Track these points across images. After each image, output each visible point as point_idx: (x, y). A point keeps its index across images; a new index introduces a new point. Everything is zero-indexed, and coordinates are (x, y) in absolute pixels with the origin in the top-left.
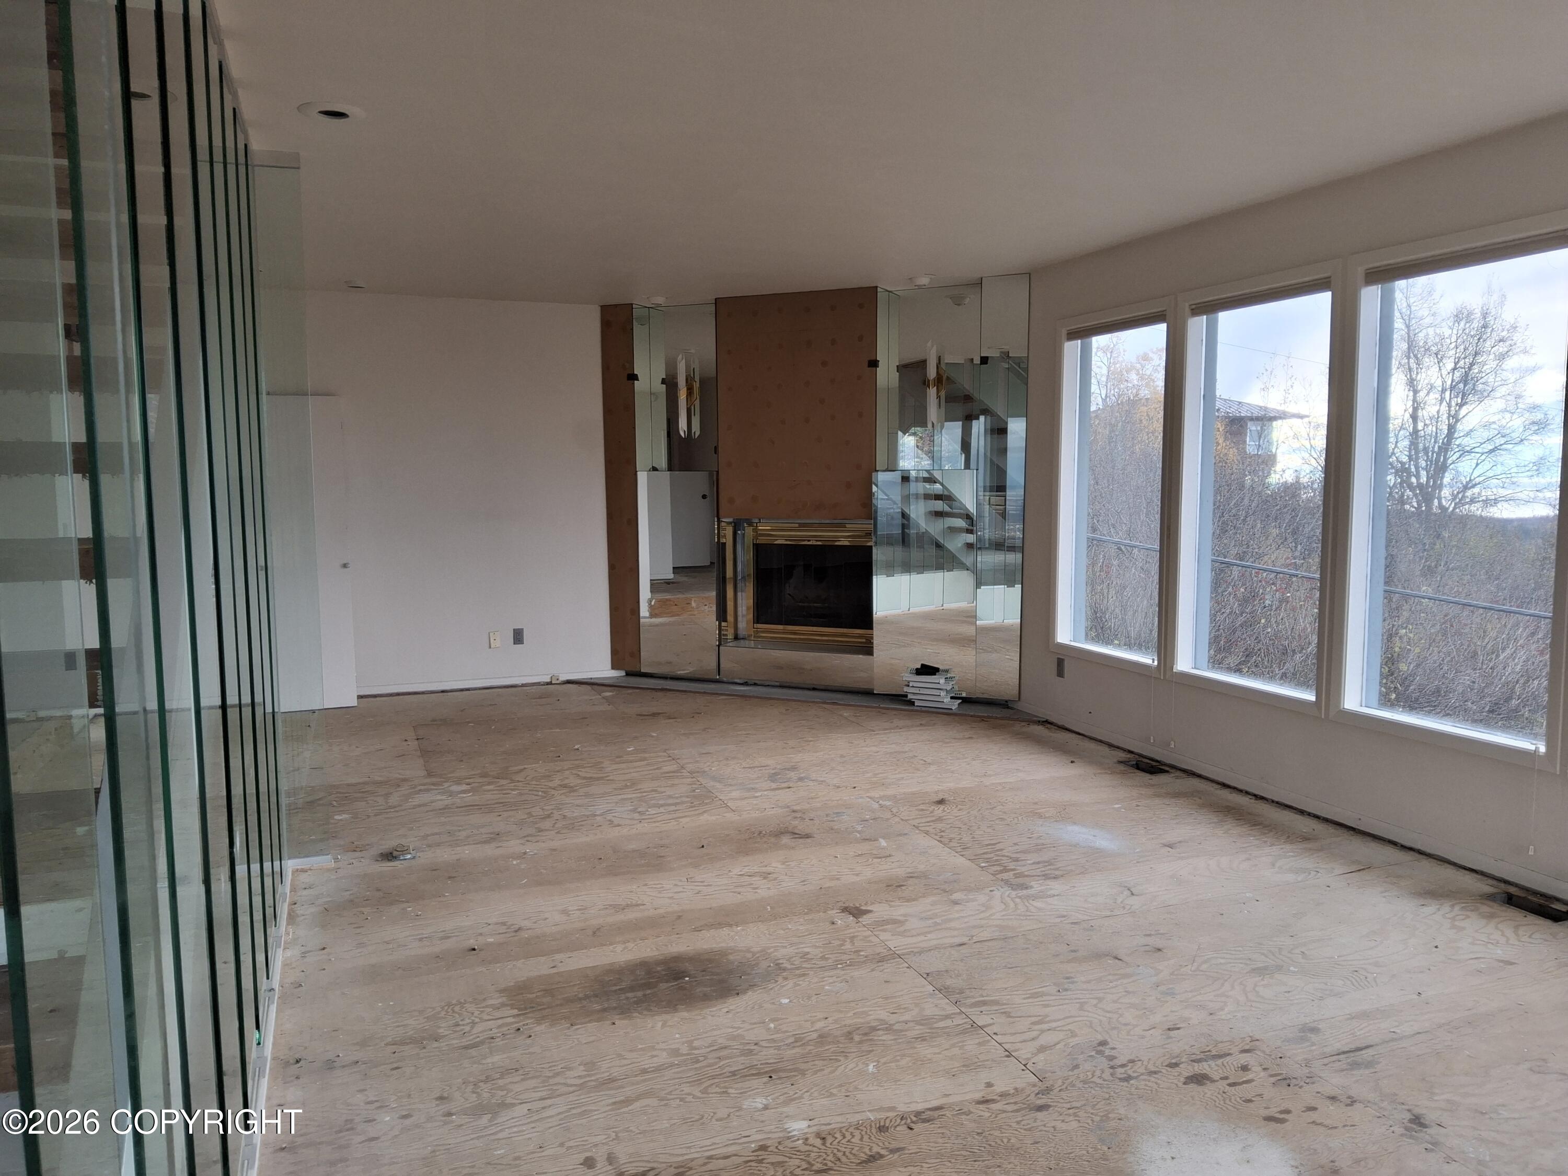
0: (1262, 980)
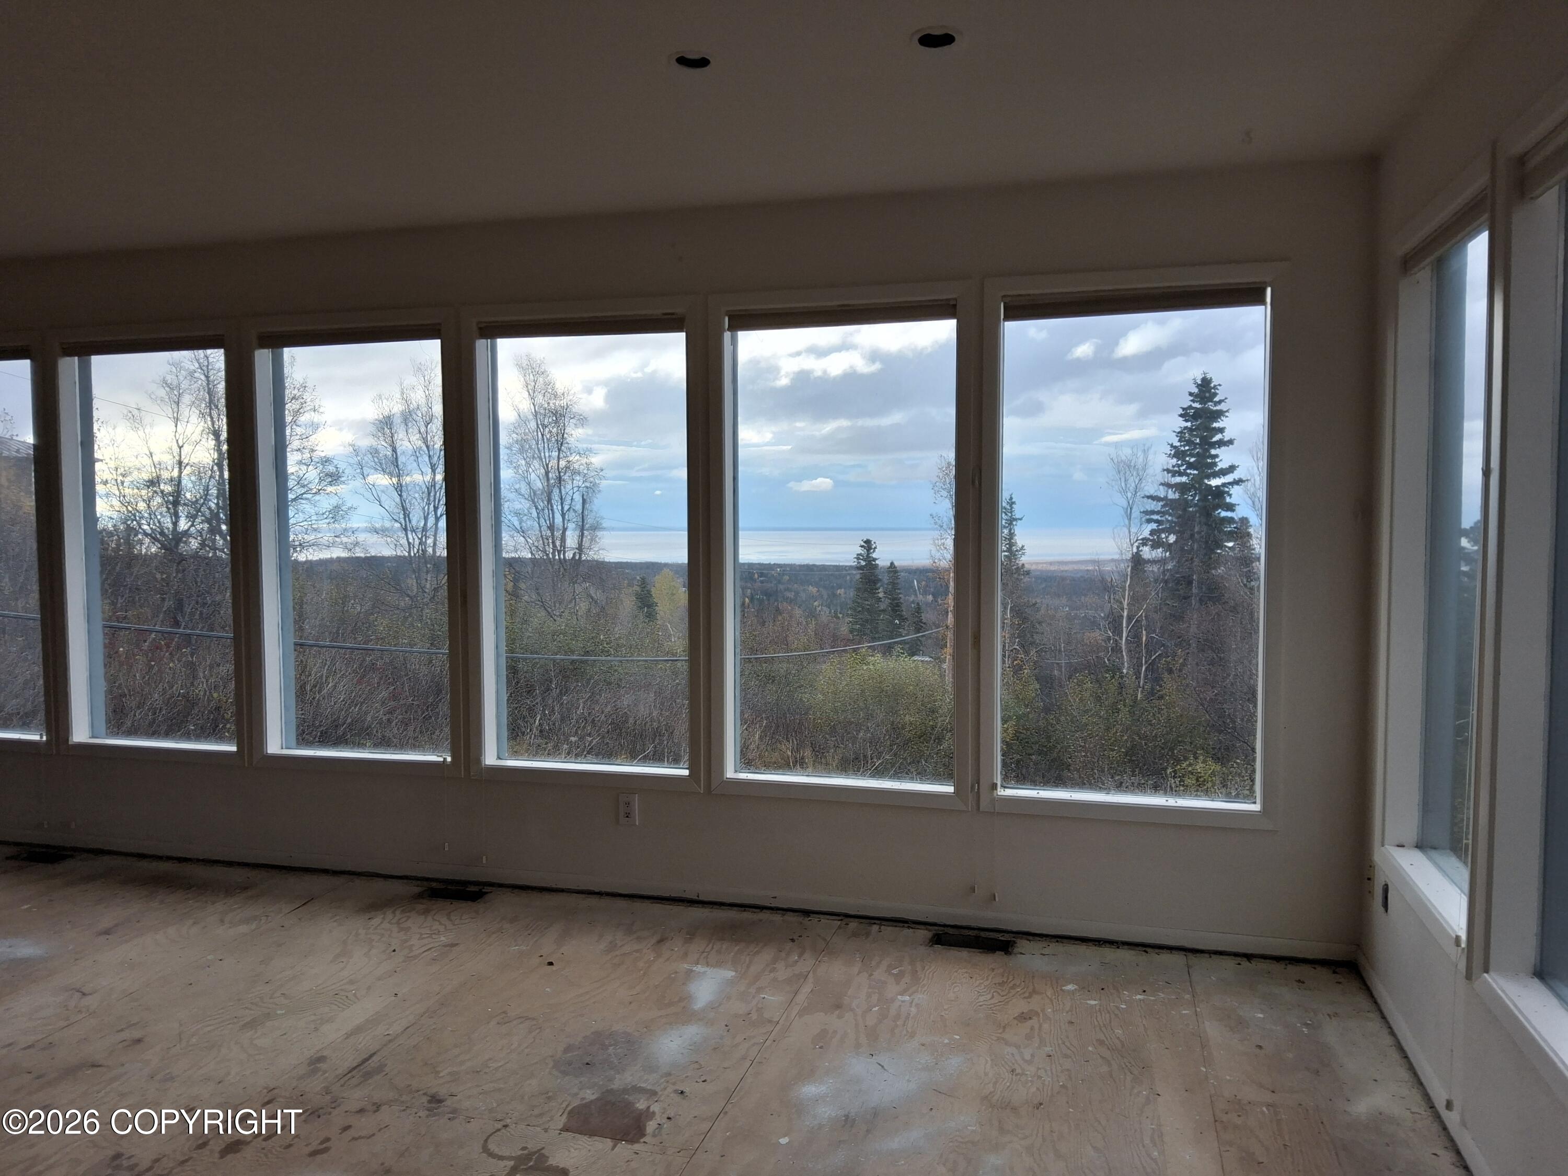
0: (256, 1032)
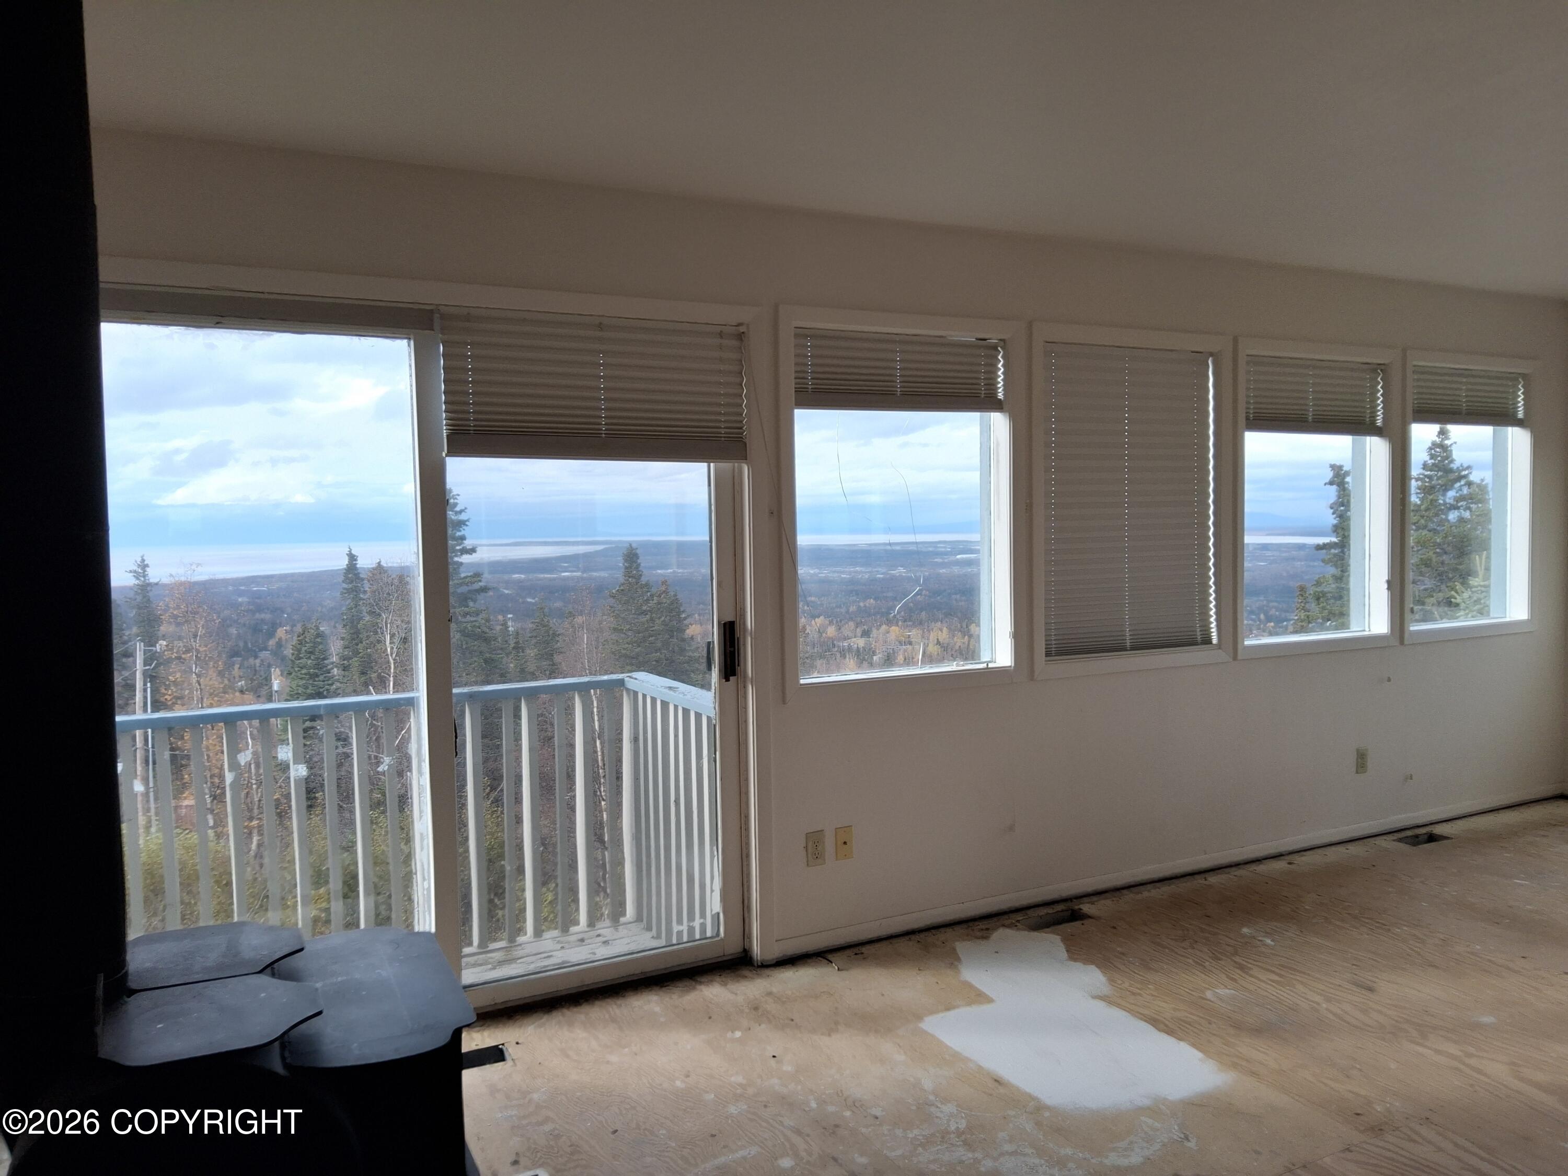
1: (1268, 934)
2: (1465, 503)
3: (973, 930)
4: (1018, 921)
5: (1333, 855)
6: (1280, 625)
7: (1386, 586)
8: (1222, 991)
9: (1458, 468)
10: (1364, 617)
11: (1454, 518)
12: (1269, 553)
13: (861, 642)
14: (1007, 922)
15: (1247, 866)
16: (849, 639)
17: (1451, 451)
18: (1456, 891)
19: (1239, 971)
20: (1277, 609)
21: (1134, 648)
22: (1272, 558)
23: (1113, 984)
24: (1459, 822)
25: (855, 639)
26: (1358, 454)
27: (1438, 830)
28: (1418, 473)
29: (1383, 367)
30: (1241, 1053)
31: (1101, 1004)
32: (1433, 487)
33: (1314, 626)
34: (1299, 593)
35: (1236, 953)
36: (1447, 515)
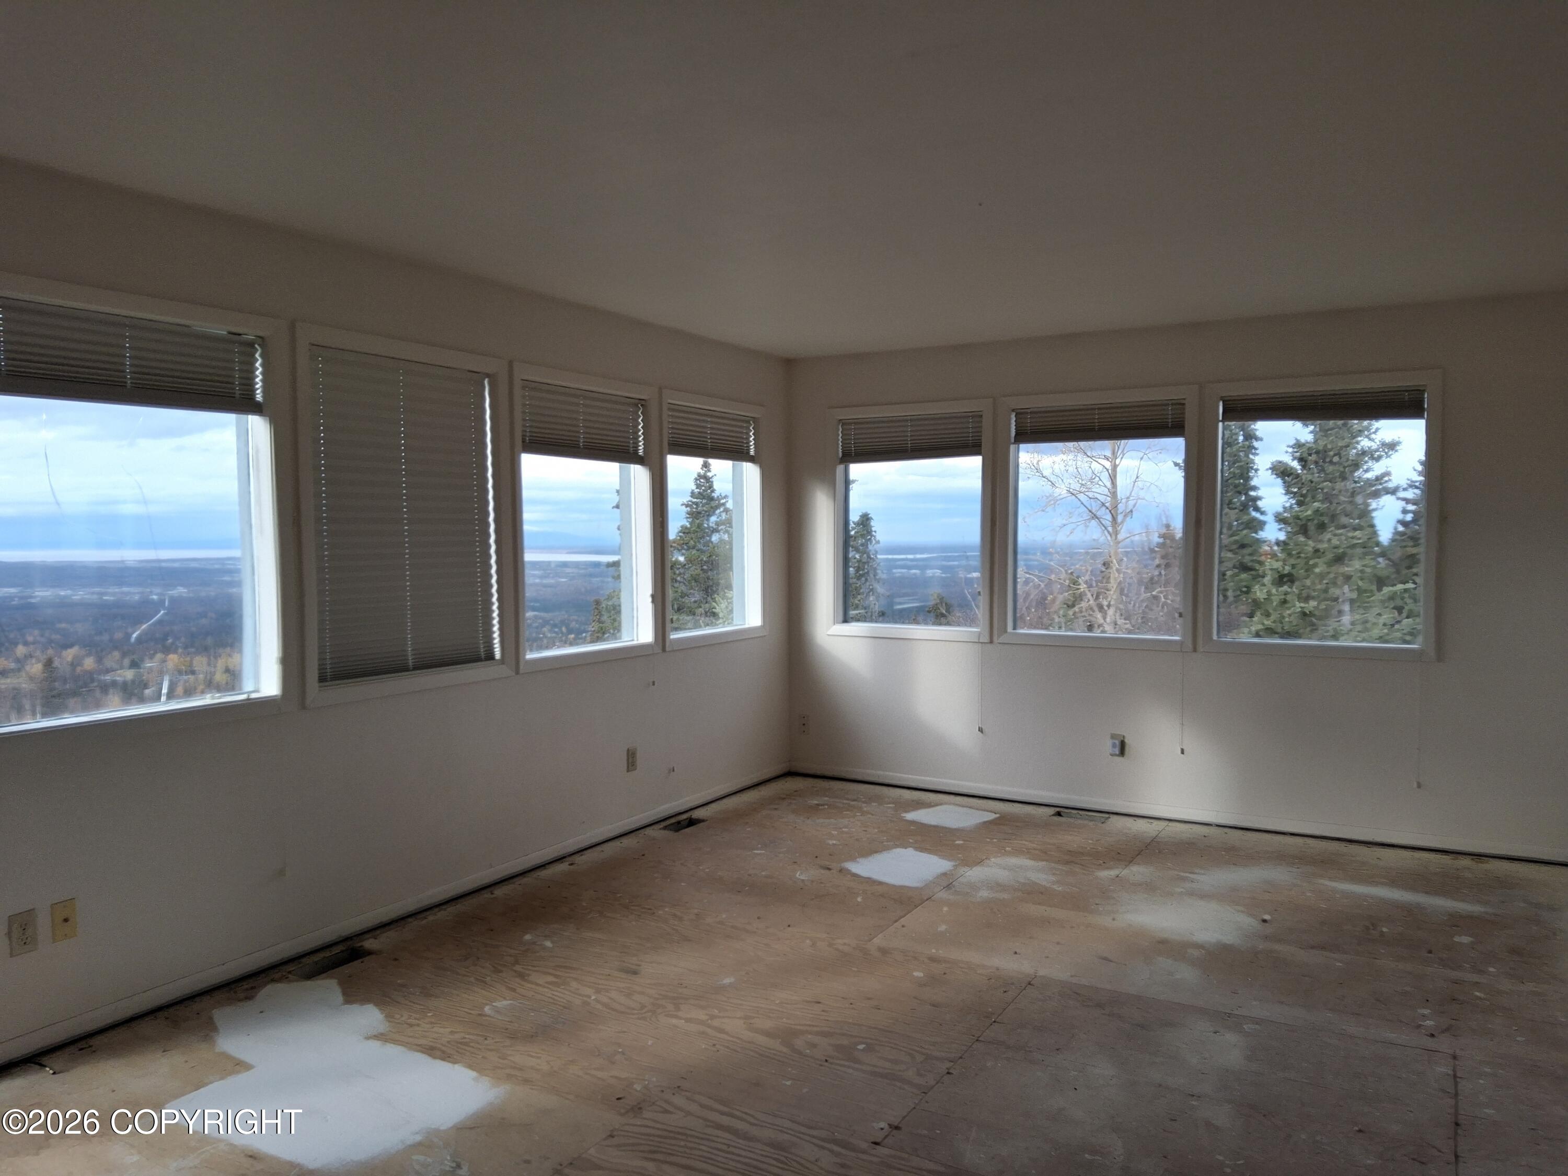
1: (547, 937)
2: (725, 527)
3: (235, 992)
4: (290, 972)
5: (609, 849)
6: (580, 636)
7: (650, 599)
8: (501, 1004)
9: (718, 497)
10: (633, 628)
11: (716, 540)
12: (568, 570)
13: (129, 674)
14: (277, 976)
15: (532, 873)
16: (113, 671)
17: (712, 482)
18: (708, 868)
19: (518, 980)
20: (577, 621)
21: (416, 668)
22: (571, 575)
23: (392, 1020)
24: (713, 805)
25: (122, 671)
26: (625, 481)
27: (697, 814)
28: (688, 500)
29: (643, 402)
30: (514, 1062)
31: (375, 1045)
32: (699, 513)
33: (609, 636)
34: (594, 607)
35: (517, 962)
36: (710, 536)
